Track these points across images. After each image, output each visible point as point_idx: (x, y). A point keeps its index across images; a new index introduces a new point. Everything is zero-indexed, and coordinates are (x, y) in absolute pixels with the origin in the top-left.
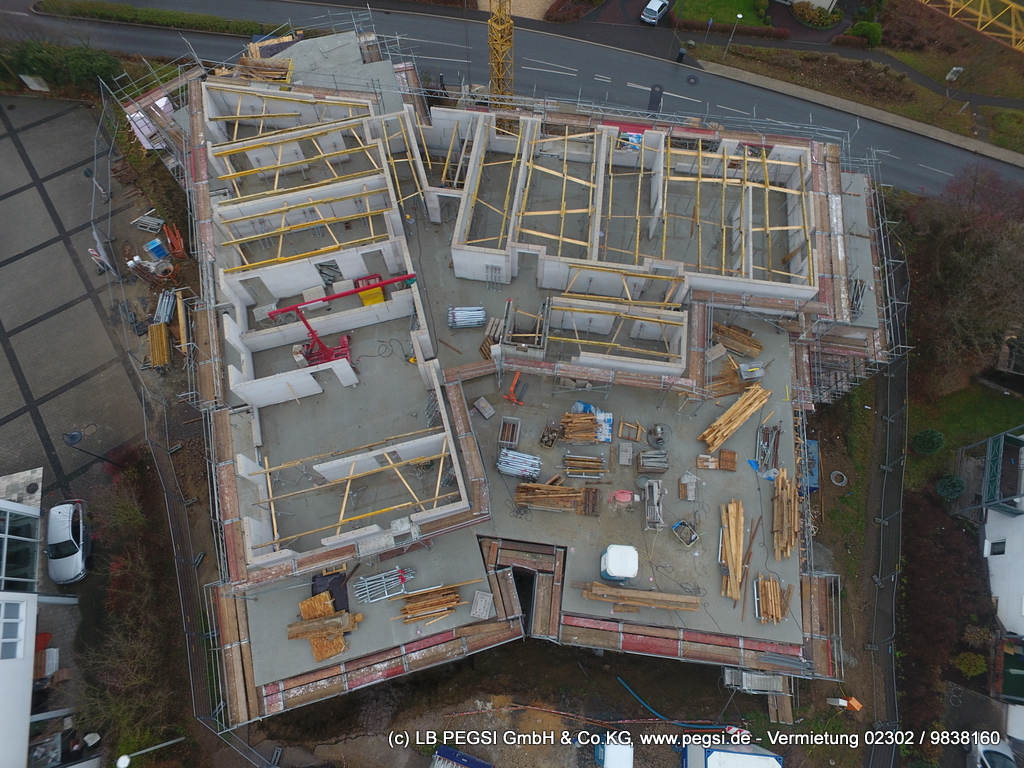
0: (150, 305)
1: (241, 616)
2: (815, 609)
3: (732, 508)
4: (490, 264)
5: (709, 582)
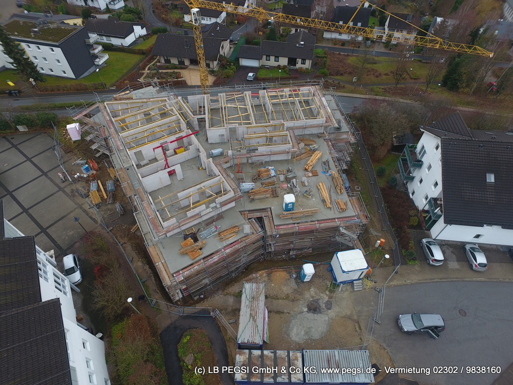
0: (87, 188)
1: (159, 254)
2: (357, 206)
3: (321, 184)
4: (220, 134)
5: (321, 206)
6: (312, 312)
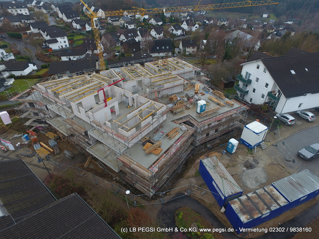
0: (31, 150)
1: (130, 160)
2: (237, 103)
3: (210, 97)
4: (133, 85)
6: (250, 168)
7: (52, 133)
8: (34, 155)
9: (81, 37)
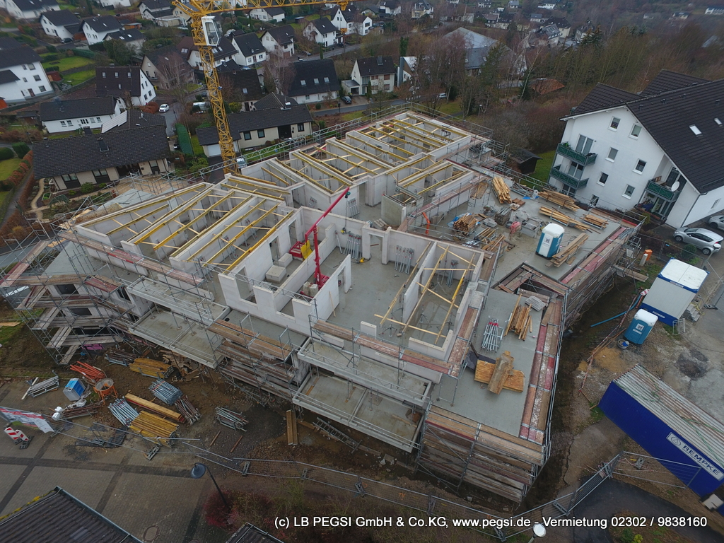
0: (108, 424)
1: (458, 419)
3: (544, 209)
4: (349, 200)
5: (575, 233)
6: (699, 376)
7: (147, 361)
8: (125, 439)
9: (79, 62)
